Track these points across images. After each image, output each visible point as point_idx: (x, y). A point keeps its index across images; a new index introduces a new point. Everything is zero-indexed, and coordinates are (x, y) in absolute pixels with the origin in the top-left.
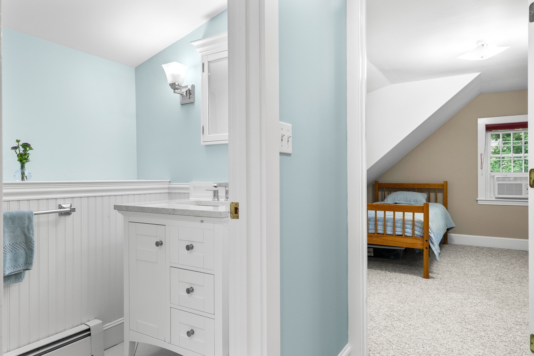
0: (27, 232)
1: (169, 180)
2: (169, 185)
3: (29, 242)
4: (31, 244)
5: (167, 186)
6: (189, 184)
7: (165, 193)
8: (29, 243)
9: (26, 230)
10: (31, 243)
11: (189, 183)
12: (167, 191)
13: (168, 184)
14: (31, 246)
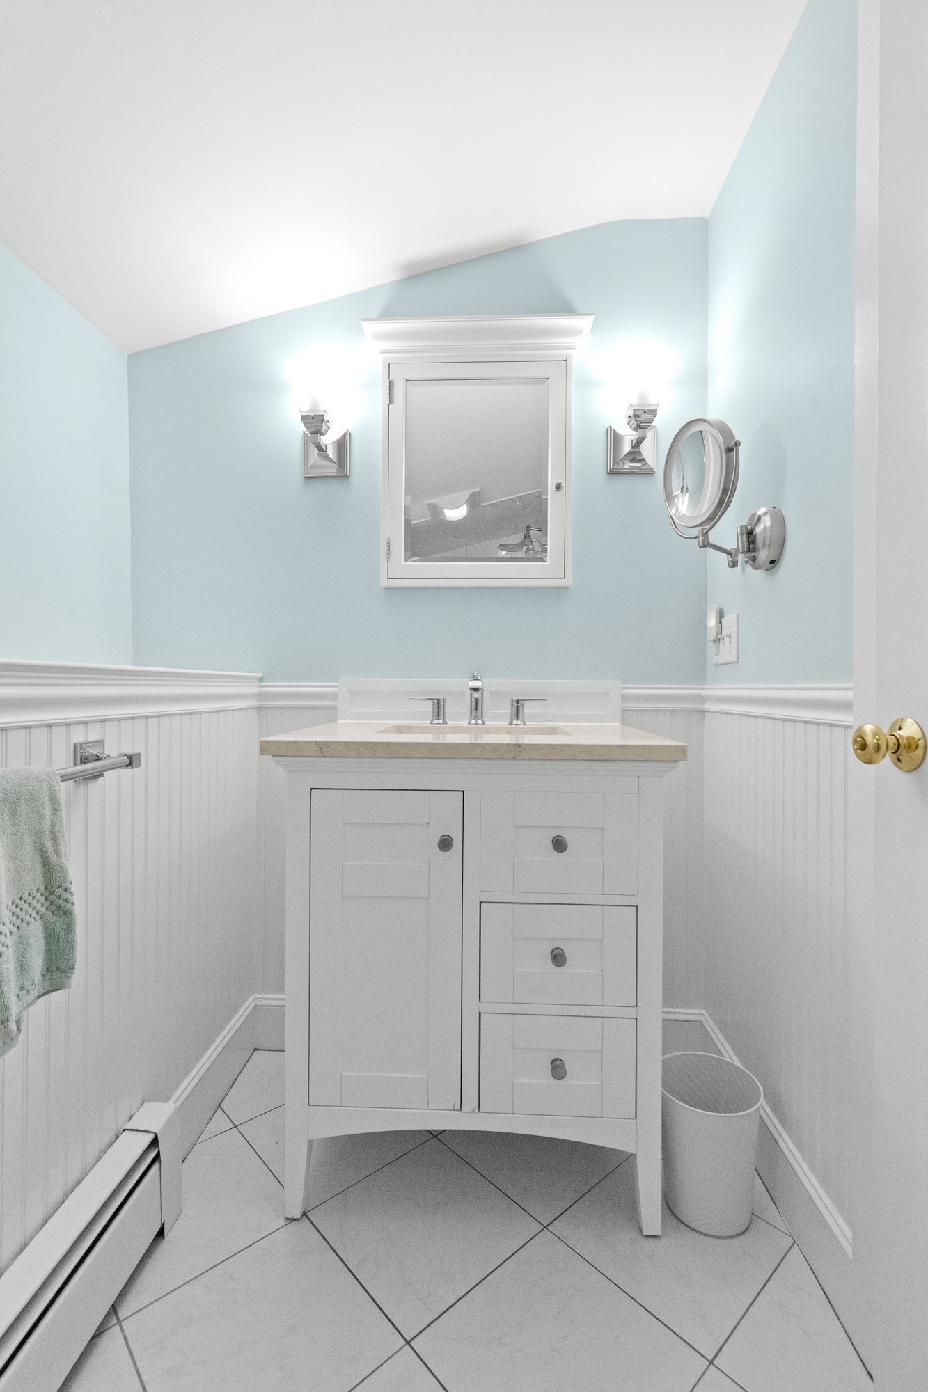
0: (50, 852)
1: (260, 675)
2: (259, 686)
3: (60, 886)
4: (66, 895)
5: (256, 690)
6: (337, 684)
7: (247, 709)
8: (61, 891)
9: (48, 843)
10: (66, 890)
11: (337, 682)
12: (255, 704)
13: (257, 684)
14: (66, 901)
